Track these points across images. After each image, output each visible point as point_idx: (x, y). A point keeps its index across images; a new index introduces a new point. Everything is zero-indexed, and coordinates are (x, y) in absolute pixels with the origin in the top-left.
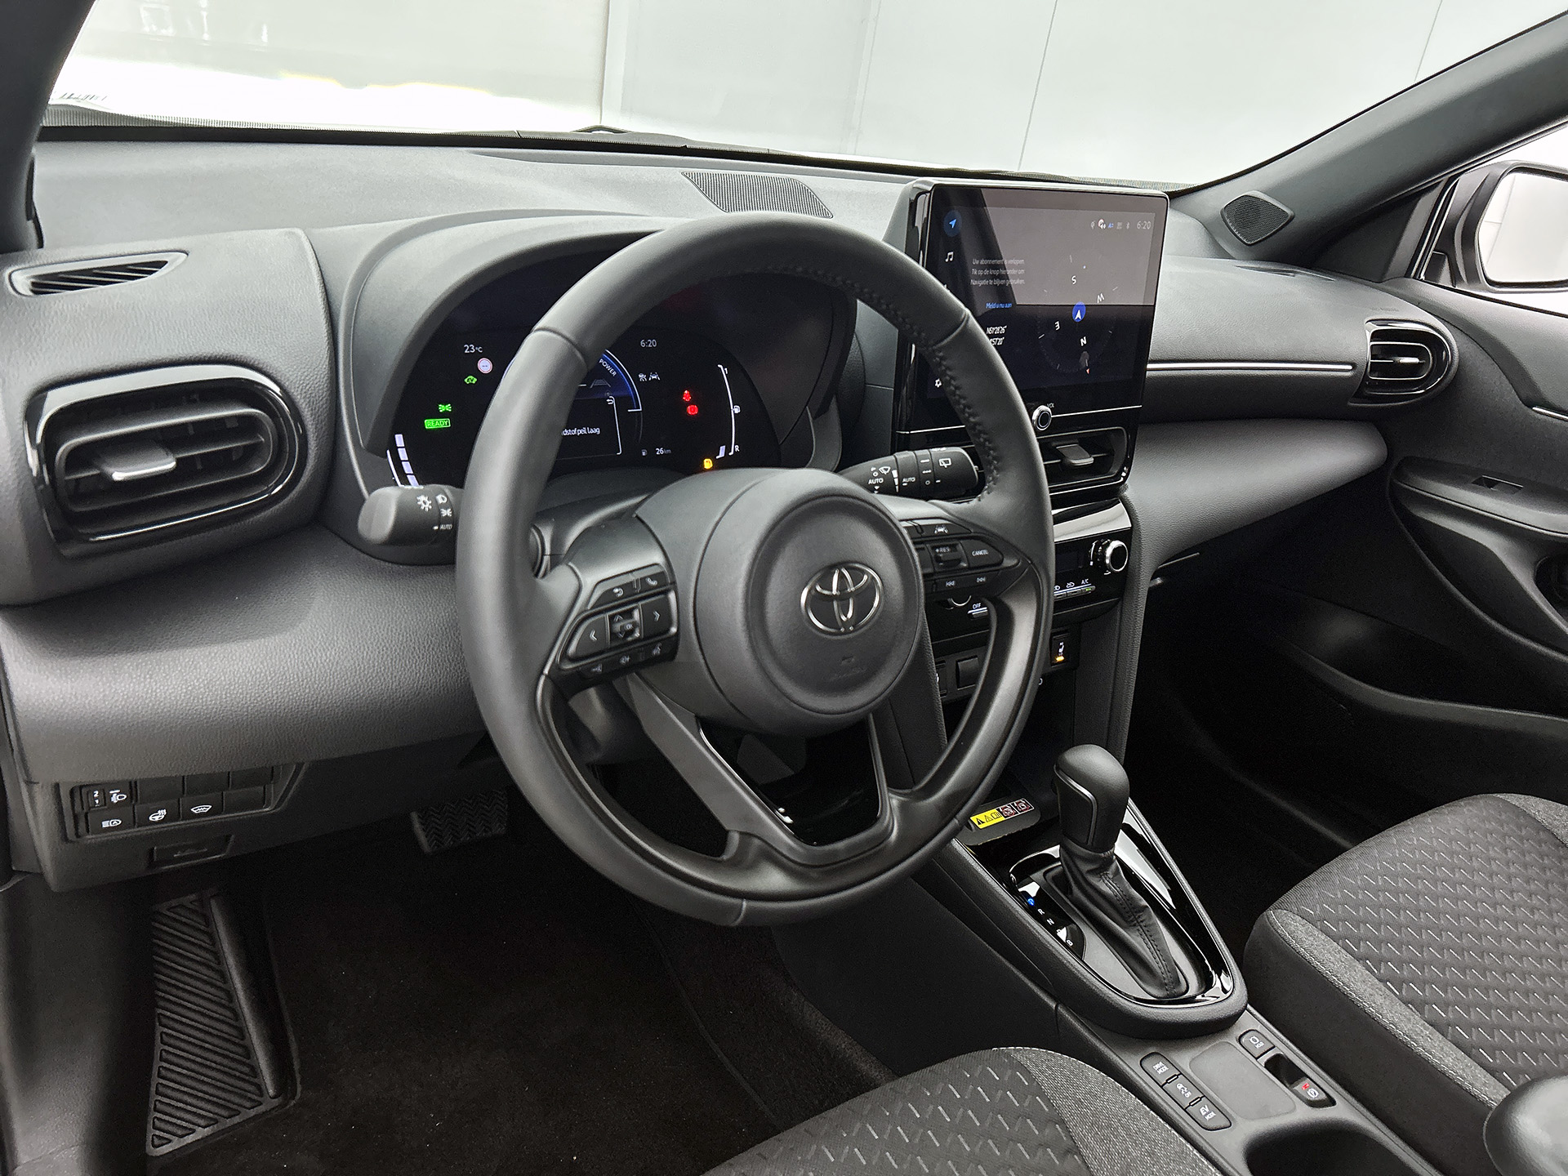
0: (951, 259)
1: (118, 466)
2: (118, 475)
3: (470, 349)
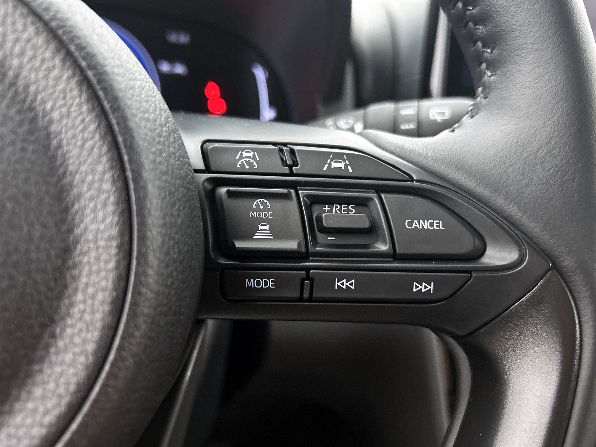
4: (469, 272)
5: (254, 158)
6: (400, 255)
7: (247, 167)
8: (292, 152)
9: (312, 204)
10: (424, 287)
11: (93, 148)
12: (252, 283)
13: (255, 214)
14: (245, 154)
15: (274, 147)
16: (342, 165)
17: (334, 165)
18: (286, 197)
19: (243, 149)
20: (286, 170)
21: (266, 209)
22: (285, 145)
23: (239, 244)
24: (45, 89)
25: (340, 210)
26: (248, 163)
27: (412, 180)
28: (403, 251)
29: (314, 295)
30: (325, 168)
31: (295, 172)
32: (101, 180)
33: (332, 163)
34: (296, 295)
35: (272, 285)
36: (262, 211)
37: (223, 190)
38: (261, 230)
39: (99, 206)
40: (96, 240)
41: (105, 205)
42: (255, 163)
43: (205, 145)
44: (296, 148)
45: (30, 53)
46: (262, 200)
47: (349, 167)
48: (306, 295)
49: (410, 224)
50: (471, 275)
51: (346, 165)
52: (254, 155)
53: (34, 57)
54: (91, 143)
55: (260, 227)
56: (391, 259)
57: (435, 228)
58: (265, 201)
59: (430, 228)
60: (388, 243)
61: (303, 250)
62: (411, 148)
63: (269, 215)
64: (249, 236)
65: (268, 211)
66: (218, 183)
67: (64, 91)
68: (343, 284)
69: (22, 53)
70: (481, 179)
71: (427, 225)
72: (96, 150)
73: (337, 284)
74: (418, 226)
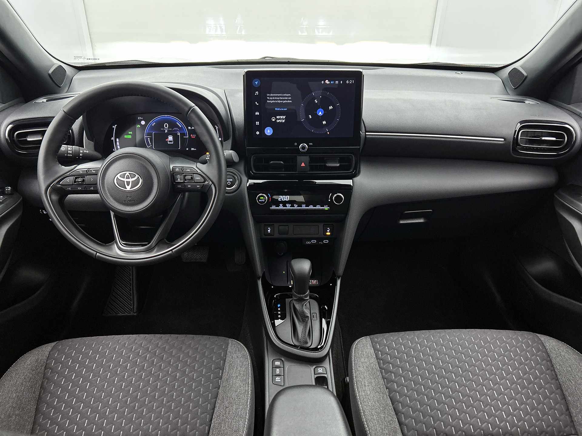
0: (257, 94)
1: (29, 138)
2: (29, 139)
3: (140, 118)
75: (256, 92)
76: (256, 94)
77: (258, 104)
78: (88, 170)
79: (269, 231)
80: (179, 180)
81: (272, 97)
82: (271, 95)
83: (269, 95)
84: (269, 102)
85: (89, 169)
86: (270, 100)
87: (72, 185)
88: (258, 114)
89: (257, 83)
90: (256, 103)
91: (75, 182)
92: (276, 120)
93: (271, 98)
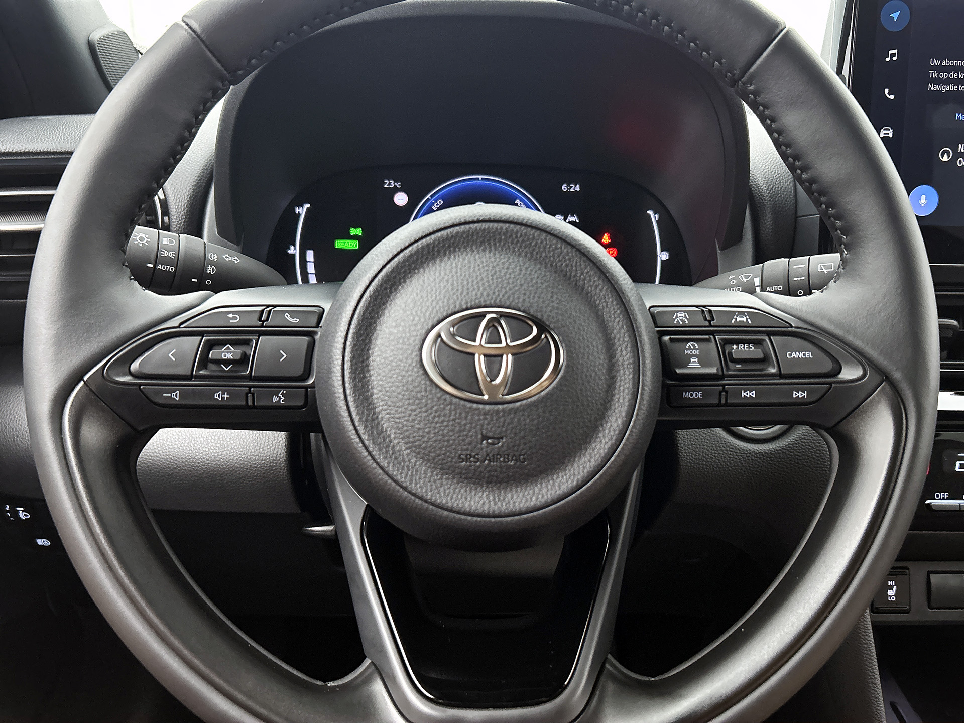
0: (895, 59)
3: (389, 184)
4: (830, 384)
5: (686, 317)
6: (785, 374)
7: (681, 323)
8: (710, 311)
9: (725, 344)
10: (801, 394)
11: (619, 322)
12: (688, 395)
13: (689, 352)
14: (679, 315)
15: (697, 309)
16: (744, 319)
17: (739, 319)
18: (708, 340)
19: (678, 312)
20: (707, 323)
21: (695, 348)
22: (704, 306)
23: (678, 371)
24: (595, 295)
25: (744, 348)
26: (682, 320)
27: (792, 327)
28: (786, 372)
29: (728, 401)
30: (733, 322)
31: (712, 324)
32: (624, 337)
33: (737, 318)
34: (716, 401)
35: (701, 396)
36: (693, 350)
37: (667, 338)
38: (693, 362)
39: (623, 349)
40: (623, 365)
41: (626, 348)
42: (686, 320)
43: (651, 309)
44: (712, 309)
45: (588, 278)
46: (692, 343)
47: (749, 320)
48: (723, 401)
49: (790, 355)
50: (832, 385)
51: (747, 319)
52: (685, 315)
53: (590, 280)
54: (618, 319)
55: (692, 360)
56: (778, 378)
57: (807, 357)
58: (694, 344)
59: (803, 357)
60: (776, 367)
61: (720, 373)
62: (791, 305)
63: (697, 352)
64: (685, 366)
65: (696, 350)
66: (662, 334)
67: (604, 296)
68: (748, 394)
69: (585, 279)
70: (839, 325)
71: (801, 355)
72: (621, 323)
73: (743, 394)
74: (795, 356)
75: (891, 52)
76: (888, 59)
77: (892, 97)
78: (270, 311)
79: (891, 593)
80: (694, 366)
81: (948, 69)
82: (945, 63)
83: (938, 63)
84: (936, 88)
85: (268, 306)
86: (938, 81)
87: (190, 377)
88: (891, 135)
89: (895, 15)
90: (886, 91)
91: (205, 362)
92: (953, 161)
93: (944, 76)
